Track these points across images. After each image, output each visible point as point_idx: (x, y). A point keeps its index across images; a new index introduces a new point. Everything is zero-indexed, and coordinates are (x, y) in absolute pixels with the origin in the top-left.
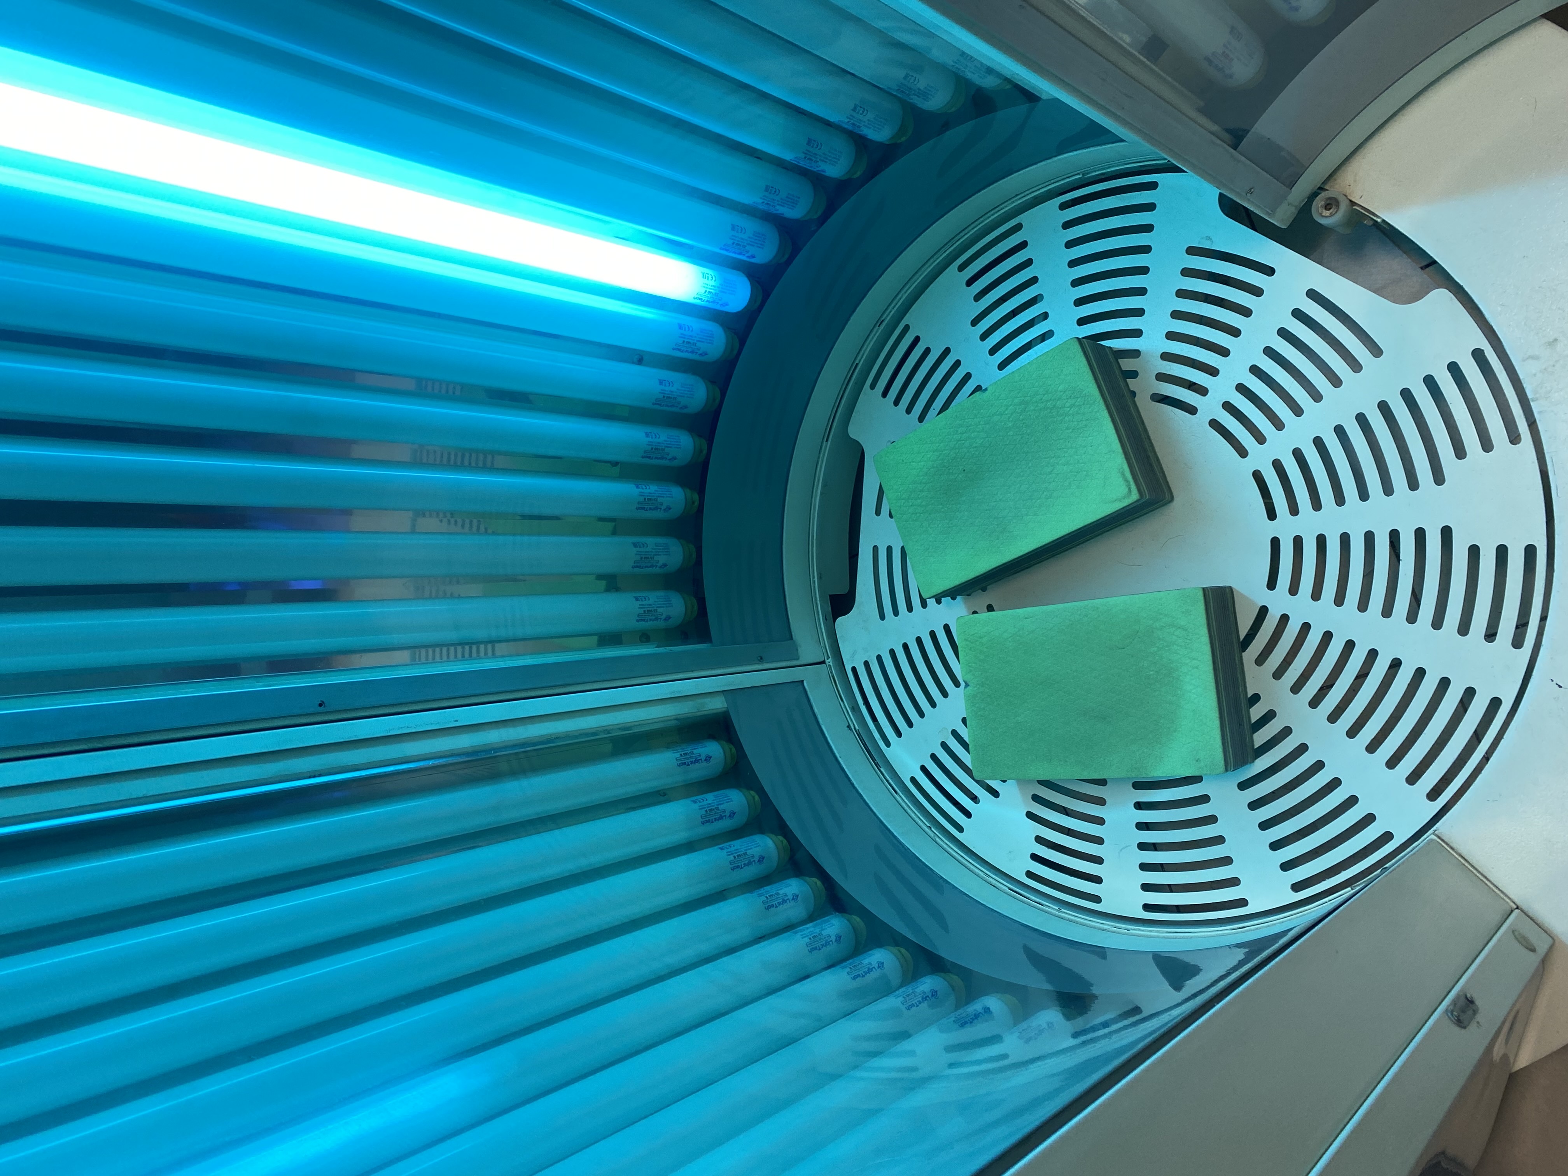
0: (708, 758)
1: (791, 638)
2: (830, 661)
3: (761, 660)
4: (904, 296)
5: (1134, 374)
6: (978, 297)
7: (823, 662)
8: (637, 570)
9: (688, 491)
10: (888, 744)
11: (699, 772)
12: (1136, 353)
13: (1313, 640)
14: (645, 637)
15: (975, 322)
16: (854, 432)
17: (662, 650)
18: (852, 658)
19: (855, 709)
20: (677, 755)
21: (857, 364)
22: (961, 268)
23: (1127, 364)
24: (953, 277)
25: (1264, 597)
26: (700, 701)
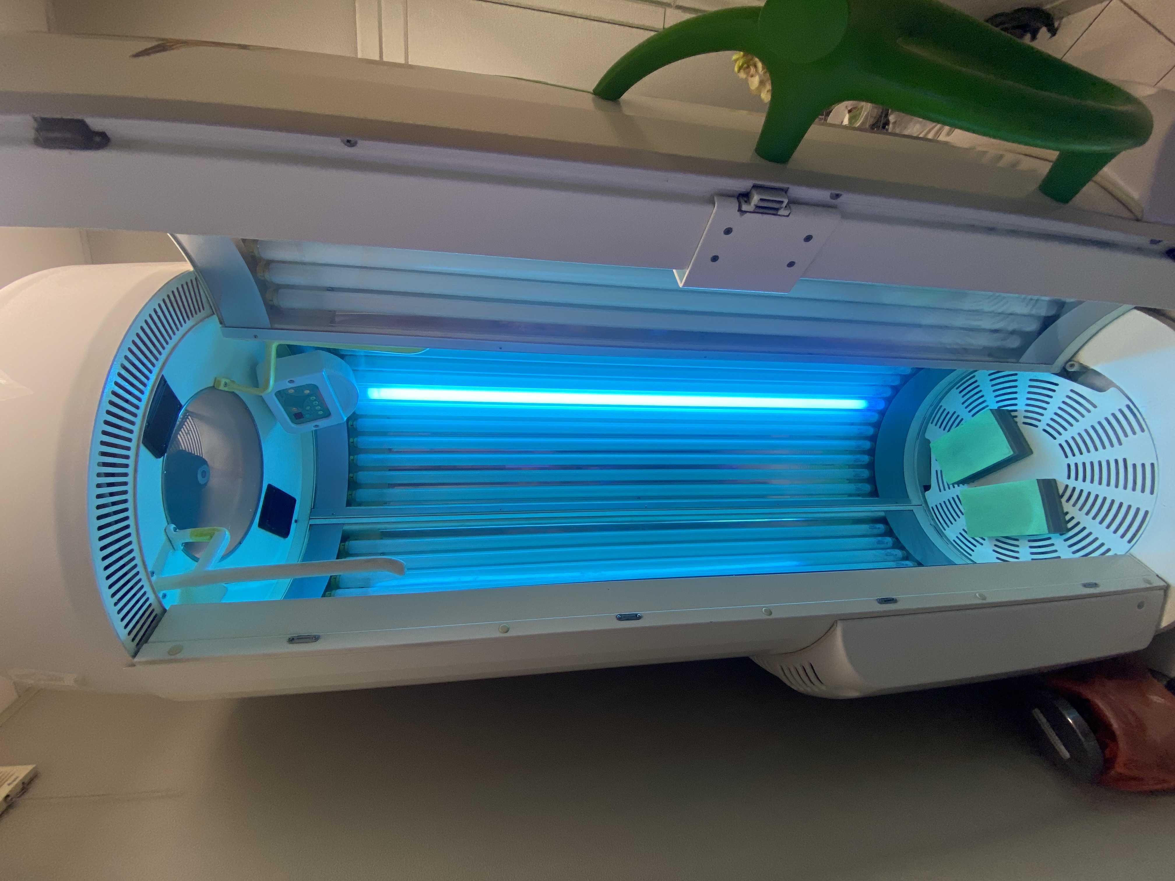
0: (879, 528)
1: (908, 497)
2: (924, 505)
3: (897, 503)
4: (940, 397)
5: (1016, 417)
6: (963, 396)
7: (921, 505)
8: (855, 478)
9: (869, 457)
10: (945, 530)
11: (876, 532)
12: (1015, 411)
13: (1084, 495)
14: (859, 495)
15: (963, 403)
16: (927, 436)
17: (862, 498)
18: (931, 503)
19: (933, 519)
20: (869, 526)
21: (926, 417)
22: (957, 388)
23: (1013, 414)
24: (955, 391)
25: (1067, 482)
26: (876, 512)
